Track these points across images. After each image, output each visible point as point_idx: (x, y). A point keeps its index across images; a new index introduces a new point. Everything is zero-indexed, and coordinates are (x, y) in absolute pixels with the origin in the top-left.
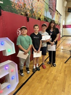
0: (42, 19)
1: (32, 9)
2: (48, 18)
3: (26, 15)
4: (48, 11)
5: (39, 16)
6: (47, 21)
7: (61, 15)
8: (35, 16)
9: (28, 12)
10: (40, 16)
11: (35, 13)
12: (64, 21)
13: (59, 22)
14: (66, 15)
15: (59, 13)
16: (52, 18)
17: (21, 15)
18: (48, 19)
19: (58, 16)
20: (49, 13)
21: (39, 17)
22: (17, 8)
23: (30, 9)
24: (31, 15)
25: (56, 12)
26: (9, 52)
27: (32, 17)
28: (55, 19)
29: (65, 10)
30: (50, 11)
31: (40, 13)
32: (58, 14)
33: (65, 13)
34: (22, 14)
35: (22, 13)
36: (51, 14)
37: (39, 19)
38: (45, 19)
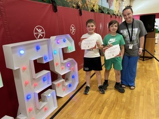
0: (96, 9)
3: (78, 7)
5: (92, 7)
6: (103, 12)
7: (123, 1)
8: (87, 7)
9: (80, 3)
10: (94, 6)
11: (88, 3)
13: (120, 12)
16: (110, 7)
18: (104, 9)
19: (118, 3)
27: (84, 9)
28: (114, 7)
31: (94, 3)
34: (73, 7)
35: (74, 5)
36: (107, 1)
37: (92, 10)
38: (100, 9)
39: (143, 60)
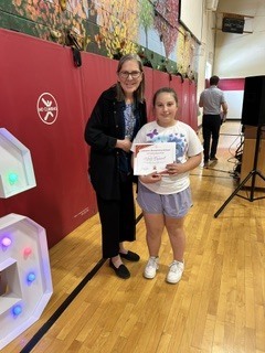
1: (93, 19)
2: (152, 55)
3: (71, 40)
4: (152, 26)
5: (119, 46)
6: (148, 65)
7: (199, 44)
8: (103, 44)
9: (77, 30)
10: (123, 44)
11: (104, 34)
12: (209, 66)
13: (192, 68)
14: (218, 43)
15: (192, 36)
16: (167, 54)
17: (50, 41)
18: (152, 57)
20: (154, 35)
21: (118, 50)
22: (35, 14)
23: (84, 16)
24: (88, 41)
25: (181, 29)
26: (12, 182)
27: (93, 48)
28: (179, 57)
29: (211, 25)
30: (159, 27)
31: (123, 35)
32: (189, 37)
33: (211, 33)
34: (53, 38)
35: (55, 33)
36: (161, 37)
37: (119, 57)
38: (141, 56)
39: (251, 200)
